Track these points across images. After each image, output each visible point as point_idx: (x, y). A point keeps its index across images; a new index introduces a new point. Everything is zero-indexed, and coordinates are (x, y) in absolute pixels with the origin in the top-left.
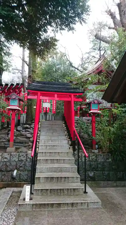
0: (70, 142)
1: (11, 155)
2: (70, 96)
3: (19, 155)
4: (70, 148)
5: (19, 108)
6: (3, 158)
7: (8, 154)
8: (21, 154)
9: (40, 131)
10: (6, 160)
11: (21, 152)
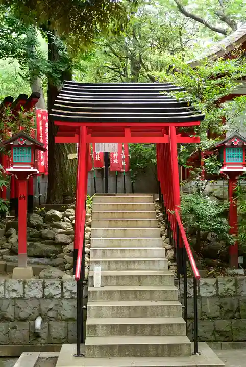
0: (171, 253)
1: (24, 283)
2: (167, 131)
3: (44, 283)
4: (169, 267)
5: (35, 170)
6: (8, 291)
7: (19, 282)
8: (48, 282)
9: (90, 226)
10: (14, 295)
11: (47, 277)
